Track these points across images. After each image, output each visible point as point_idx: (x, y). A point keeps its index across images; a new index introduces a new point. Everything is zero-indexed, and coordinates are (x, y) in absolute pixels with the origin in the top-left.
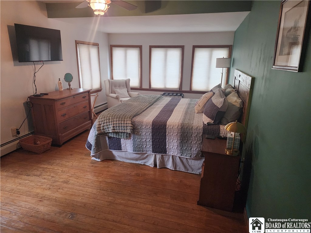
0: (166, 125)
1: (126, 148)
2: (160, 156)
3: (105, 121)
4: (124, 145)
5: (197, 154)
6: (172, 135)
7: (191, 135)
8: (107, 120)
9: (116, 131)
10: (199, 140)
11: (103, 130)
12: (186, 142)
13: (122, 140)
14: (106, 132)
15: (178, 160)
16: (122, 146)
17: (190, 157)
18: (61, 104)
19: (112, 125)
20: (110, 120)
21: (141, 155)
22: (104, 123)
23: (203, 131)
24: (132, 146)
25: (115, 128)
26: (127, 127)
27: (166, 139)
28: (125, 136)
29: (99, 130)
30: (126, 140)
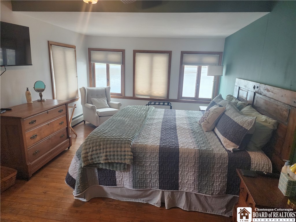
0: (179, 152)
1: (122, 183)
2: (170, 192)
3: (94, 148)
4: (120, 179)
5: (221, 190)
6: (187, 166)
7: (213, 166)
8: (97, 146)
9: (110, 161)
10: (224, 172)
11: (91, 160)
12: (206, 175)
13: (117, 172)
14: (95, 163)
15: (194, 198)
16: (117, 180)
17: (212, 194)
18: (30, 123)
19: (104, 154)
20: (101, 147)
21: (143, 192)
22: (93, 151)
23: (229, 161)
24: (131, 180)
25: (108, 157)
26: (125, 155)
27: (178, 171)
28: (122, 168)
29: (86, 161)
30: (123, 172)
